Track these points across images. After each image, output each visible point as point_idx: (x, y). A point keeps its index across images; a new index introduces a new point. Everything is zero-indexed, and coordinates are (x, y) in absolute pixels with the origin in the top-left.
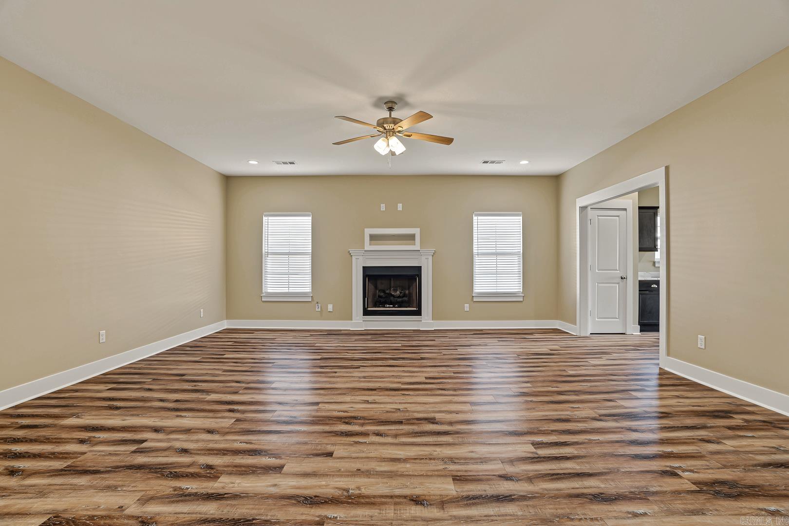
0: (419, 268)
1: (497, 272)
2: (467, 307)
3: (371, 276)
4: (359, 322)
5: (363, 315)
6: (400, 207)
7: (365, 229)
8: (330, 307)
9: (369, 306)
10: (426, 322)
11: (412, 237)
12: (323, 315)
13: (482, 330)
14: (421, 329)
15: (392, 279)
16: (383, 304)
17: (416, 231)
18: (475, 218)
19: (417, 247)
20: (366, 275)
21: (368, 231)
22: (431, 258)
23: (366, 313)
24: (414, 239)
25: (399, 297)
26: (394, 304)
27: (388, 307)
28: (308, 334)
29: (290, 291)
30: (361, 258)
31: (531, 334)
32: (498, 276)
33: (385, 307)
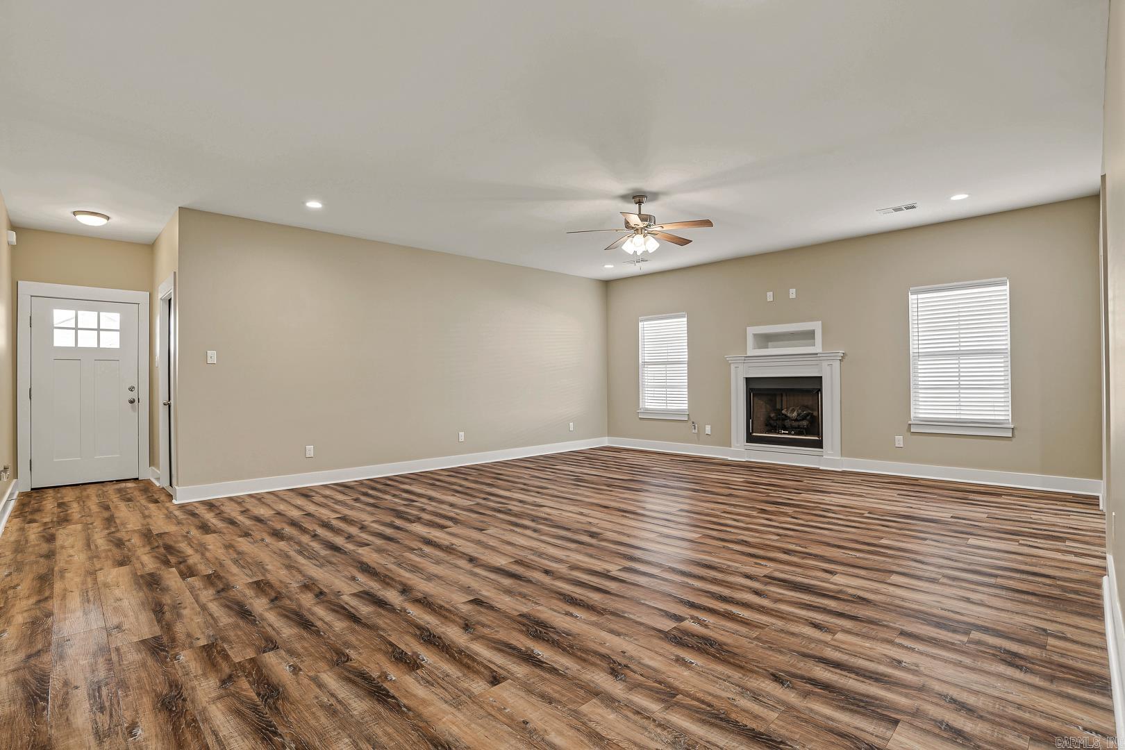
0: (819, 379)
1: (959, 384)
2: (899, 440)
3: (759, 391)
4: (740, 450)
5: (747, 442)
6: (793, 293)
7: (748, 328)
8: (708, 429)
9: (754, 431)
10: (830, 457)
11: (810, 335)
12: (699, 438)
13: (917, 479)
14: (821, 468)
15: (784, 395)
16: (773, 429)
17: (816, 326)
18: (912, 297)
19: (818, 348)
20: (751, 389)
21: (752, 331)
22: (837, 364)
23: (751, 439)
24: (813, 338)
25: (796, 420)
26: (790, 429)
27: (784, 433)
28: (669, 458)
29: (669, 407)
30: (741, 366)
31: (999, 495)
32: (962, 391)
33: (778, 433)
